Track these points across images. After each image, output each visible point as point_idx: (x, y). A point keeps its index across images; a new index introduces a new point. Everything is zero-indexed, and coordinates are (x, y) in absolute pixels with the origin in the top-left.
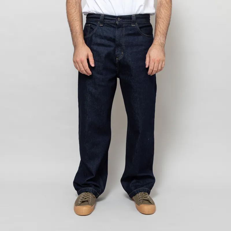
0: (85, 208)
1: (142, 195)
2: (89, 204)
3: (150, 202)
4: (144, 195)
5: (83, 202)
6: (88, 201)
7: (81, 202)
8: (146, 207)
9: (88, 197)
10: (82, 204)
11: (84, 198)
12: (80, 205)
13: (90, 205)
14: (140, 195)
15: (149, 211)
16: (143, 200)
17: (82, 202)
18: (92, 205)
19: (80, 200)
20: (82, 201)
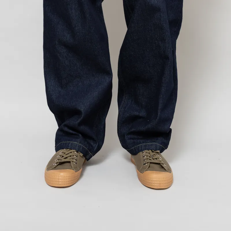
0: (63, 175)
1: (149, 155)
2: (71, 168)
3: (163, 167)
4: (152, 154)
5: (61, 163)
6: (69, 162)
7: (57, 163)
8: (155, 176)
9: (71, 156)
10: (59, 166)
11: (63, 156)
12: (55, 168)
13: (73, 169)
14: (145, 154)
15: (160, 184)
16: (151, 163)
17: (59, 164)
18: (76, 169)
19: (56, 161)
20: (60, 161)
